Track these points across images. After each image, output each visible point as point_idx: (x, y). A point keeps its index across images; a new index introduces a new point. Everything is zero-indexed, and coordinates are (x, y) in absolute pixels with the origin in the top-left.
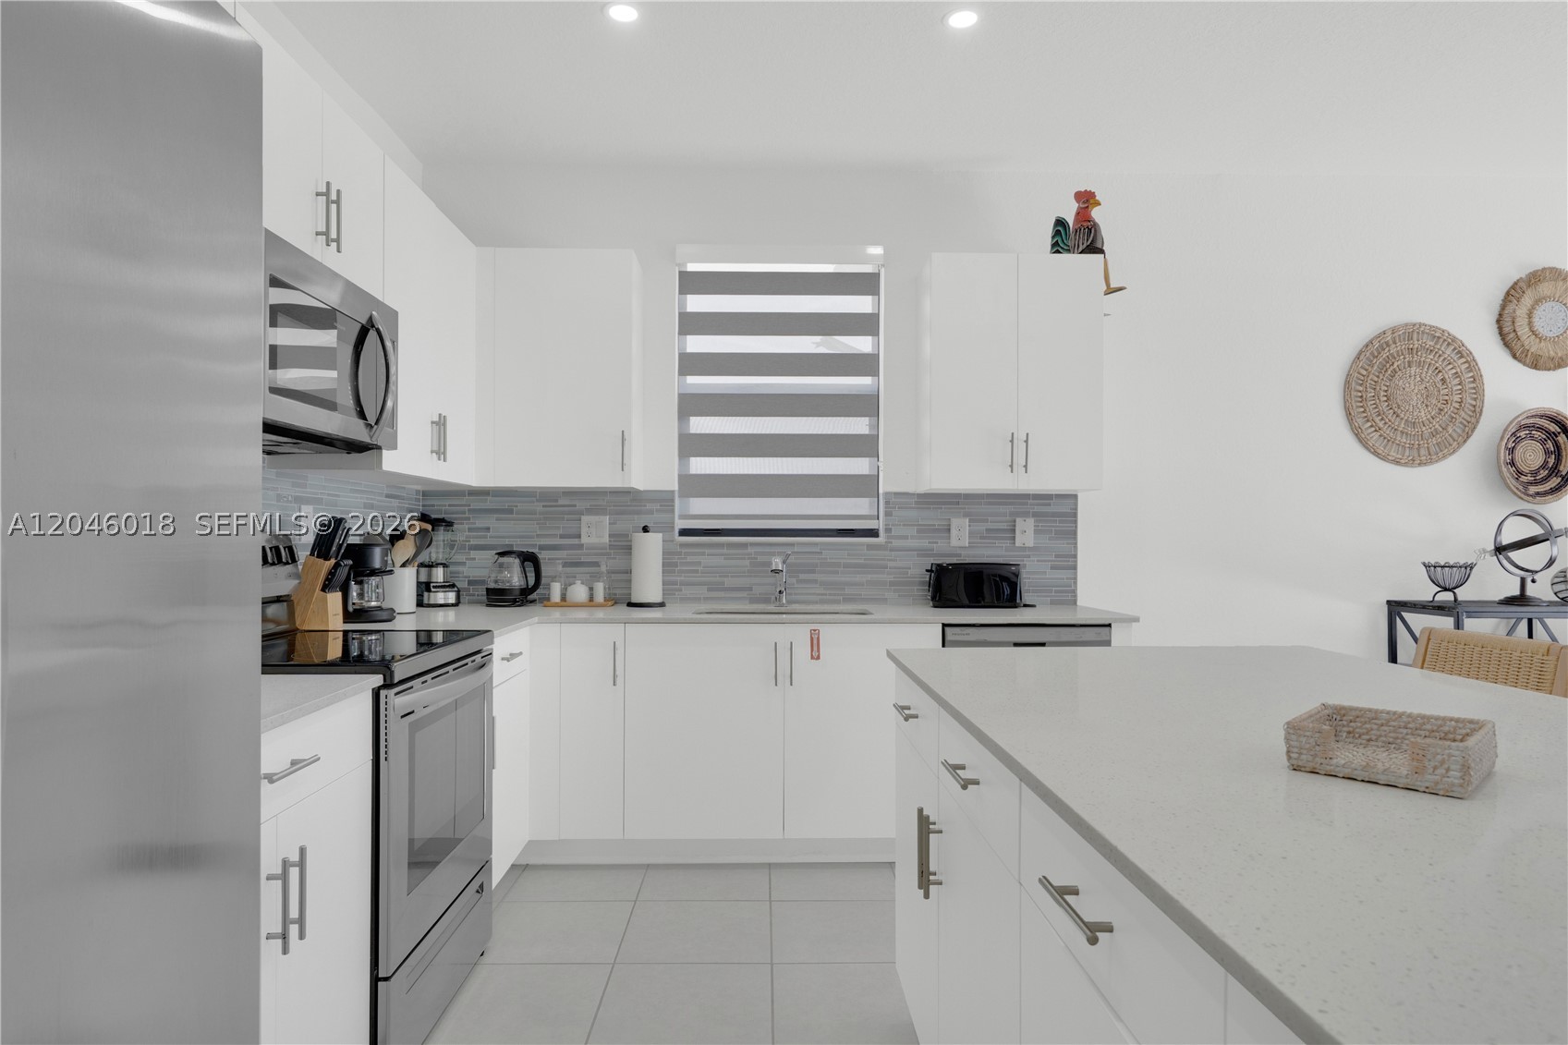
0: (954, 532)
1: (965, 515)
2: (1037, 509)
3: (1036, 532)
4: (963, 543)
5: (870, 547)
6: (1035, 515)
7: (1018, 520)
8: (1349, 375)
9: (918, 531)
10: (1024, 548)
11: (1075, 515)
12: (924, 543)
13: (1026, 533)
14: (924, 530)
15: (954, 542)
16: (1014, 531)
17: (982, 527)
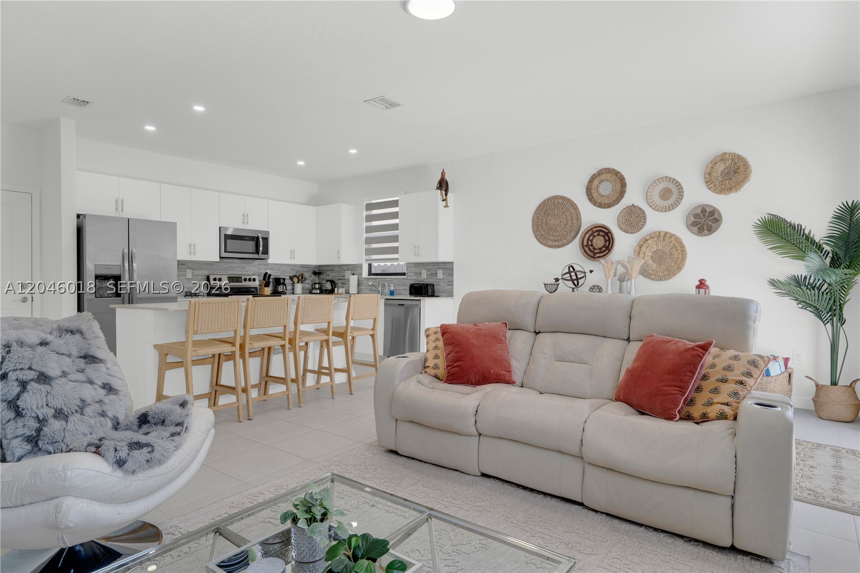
0: (422, 274)
1: (425, 269)
2: (443, 267)
3: (443, 274)
4: (424, 277)
5: (404, 279)
6: (443, 269)
7: (438, 270)
8: (533, 216)
9: (414, 274)
10: (440, 279)
11: (453, 268)
12: (414, 278)
13: (440, 274)
14: (416, 274)
15: (422, 278)
16: (437, 274)
17: (429, 273)
